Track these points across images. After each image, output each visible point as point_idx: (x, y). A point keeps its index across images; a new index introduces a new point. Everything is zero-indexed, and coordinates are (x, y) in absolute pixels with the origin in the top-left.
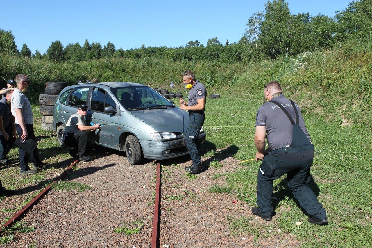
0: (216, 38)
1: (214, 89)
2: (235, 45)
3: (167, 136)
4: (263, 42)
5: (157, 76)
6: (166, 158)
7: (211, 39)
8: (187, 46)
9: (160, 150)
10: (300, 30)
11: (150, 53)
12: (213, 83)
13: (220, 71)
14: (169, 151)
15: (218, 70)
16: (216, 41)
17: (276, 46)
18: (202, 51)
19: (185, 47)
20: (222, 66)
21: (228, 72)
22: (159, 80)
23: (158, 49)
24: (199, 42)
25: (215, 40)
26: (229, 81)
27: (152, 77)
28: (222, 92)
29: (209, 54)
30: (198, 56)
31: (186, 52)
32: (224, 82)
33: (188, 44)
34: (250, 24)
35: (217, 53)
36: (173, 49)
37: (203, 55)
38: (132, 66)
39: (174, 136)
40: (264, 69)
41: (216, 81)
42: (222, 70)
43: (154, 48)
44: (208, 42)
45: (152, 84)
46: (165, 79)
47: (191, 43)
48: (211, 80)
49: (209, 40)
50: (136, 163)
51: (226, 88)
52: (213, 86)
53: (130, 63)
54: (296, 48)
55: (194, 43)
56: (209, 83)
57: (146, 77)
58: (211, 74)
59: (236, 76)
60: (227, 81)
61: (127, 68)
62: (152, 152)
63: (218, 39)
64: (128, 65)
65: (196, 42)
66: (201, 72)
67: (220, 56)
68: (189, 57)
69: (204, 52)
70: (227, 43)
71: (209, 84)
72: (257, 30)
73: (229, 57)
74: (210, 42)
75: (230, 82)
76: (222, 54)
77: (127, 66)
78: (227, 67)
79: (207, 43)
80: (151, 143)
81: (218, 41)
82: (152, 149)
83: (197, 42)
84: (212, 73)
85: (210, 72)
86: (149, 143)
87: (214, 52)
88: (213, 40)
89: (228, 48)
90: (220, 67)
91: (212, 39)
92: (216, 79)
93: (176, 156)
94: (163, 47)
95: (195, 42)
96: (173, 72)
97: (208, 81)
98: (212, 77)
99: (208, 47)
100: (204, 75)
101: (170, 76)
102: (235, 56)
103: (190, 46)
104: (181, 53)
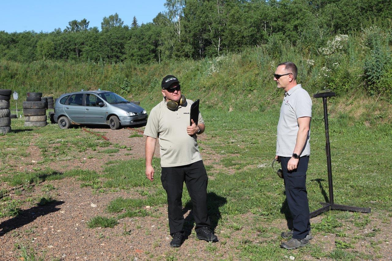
0: (117, 15)
1: (131, 96)
2: (148, 27)
3: (132, 114)
4: (188, 30)
5: (57, 83)
6: (132, 124)
7: (108, 17)
8: (68, 28)
9: (129, 120)
10: (233, 14)
11: (8, 43)
12: (128, 89)
13: (136, 74)
14: (133, 121)
15: (134, 73)
16: (117, 20)
17: (205, 36)
18: (97, 38)
19: (65, 31)
20: (138, 68)
21: (146, 75)
22: (61, 88)
23: (21, 36)
24: (87, 22)
25: (115, 18)
26: (148, 85)
27: (51, 84)
28: (140, 99)
29: (109, 42)
30: (90, 46)
31: (70, 41)
32: (142, 87)
33: (70, 25)
34: (168, 4)
35: (120, 41)
36: (46, 35)
37: (97, 45)
38: (21, 71)
39: (134, 114)
40: (186, 71)
41: (133, 86)
42: (138, 73)
43: (14, 34)
44: (102, 21)
45: (52, 93)
46: (69, 87)
47: (74, 24)
48: (126, 86)
49: (105, 19)
50: (117, 129)
51: (145, 94)
52: (129, 92)
53: (18, 67)
54: (229, 38)
55: (80, 24)
56: (124, 89)
57: (44, 86)
58: (126, 79)
59: (156, 80)
60: (146, 86)
61: (16, 74)
62: (125, 122)
63: (119, 17)
64: (17, 70)
65: (82, 21)
66: (113, 77)
67: (126, 46)
68: (75, 49)
69: (99, 40)
70: (135, 23)
71: (124, 91)
72: (179, 12)
73: (139, 47)
74: (106, 22)
75: (150, 86)
76: (129, 42)
77: (14, 71)
78: (144, 69)
79: (102, 24)
80: (125, 118)
81: (120, 20)
82: (125, 120)
83: (85, 22)
84: (127, 76)
85: (124, 75)
86: (124, 118)
87: (117, 40)
88: (112, 18)
89: (137, 32)
90: (135, 69)
91: (110, 17)
92: (133, 84)
93: (136, 124)
94: (29, 33)
95: (80, 21)
96: (77, 77)
97: (122, 86)
98: (127, 82)
99: (106, 32)
100: (118, 80)
101: (74, 83)
102: (148, 45)
103: (73, 29)
104: (62, 43)
